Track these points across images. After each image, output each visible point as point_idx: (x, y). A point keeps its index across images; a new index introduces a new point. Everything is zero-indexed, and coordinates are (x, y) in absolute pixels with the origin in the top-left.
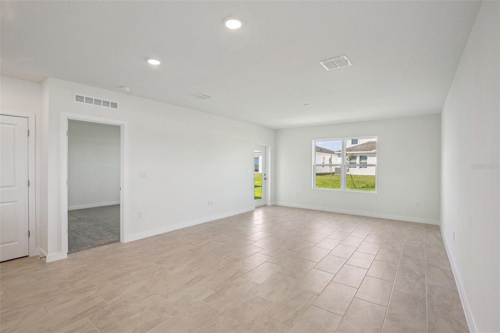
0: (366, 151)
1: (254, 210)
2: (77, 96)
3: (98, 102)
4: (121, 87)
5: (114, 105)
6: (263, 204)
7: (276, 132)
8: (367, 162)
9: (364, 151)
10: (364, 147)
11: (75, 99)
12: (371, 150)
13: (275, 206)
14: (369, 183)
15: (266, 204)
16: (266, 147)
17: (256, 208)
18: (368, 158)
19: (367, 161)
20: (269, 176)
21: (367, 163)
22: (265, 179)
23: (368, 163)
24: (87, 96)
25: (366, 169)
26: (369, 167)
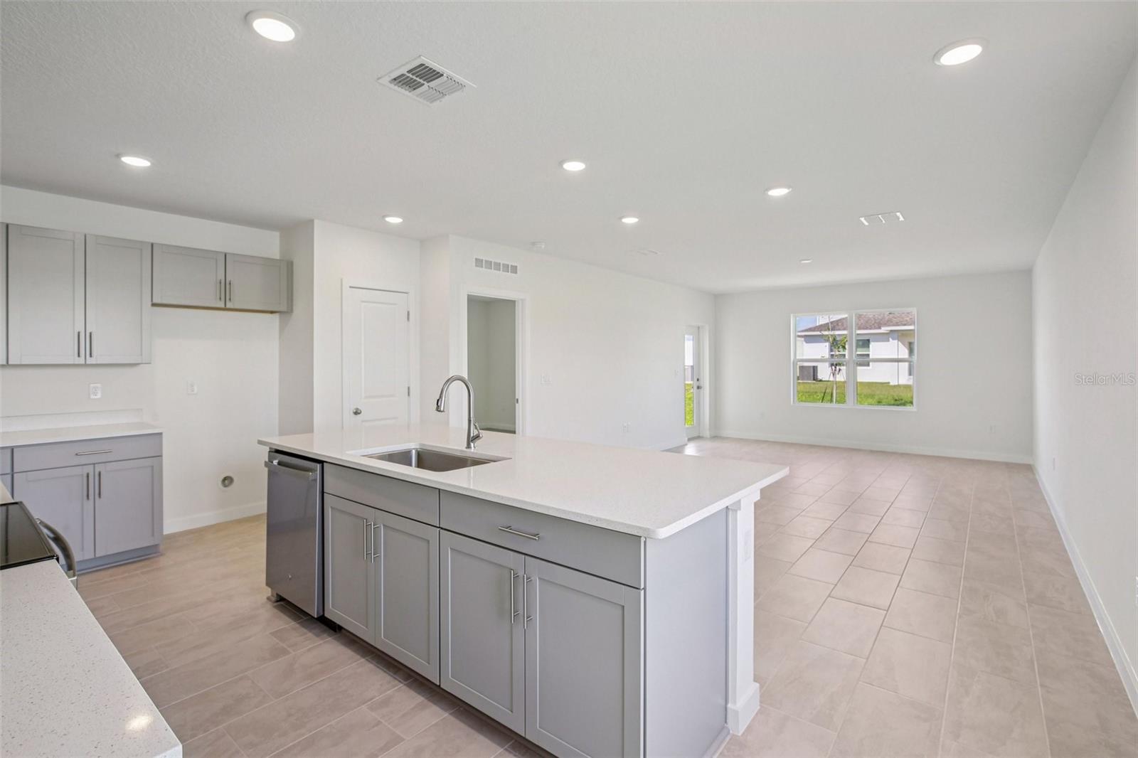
0: (867, 328)
1: (686, 445)
2: (476, 259)
3: (497, 266)
4: (534, 244)
5: (514, 269)
6: (696, 435)
7: (718, 300)
8: (871, 353)
9: (864, 329)
10: (862, 321)
11: (474, 264)
12: (880, 328)
13: (715, 437)
14: (881, 396)
15: (701, 435)
16: (699, 328)
17: (690, 440)
18: (872, 345)
19: (869, 351)
20: (706, 383)
21: (868, 355)
22: (698, 388)
23: (871, 357)
24: (487, 259)
25: (868, 368)
26: (874, 363)
